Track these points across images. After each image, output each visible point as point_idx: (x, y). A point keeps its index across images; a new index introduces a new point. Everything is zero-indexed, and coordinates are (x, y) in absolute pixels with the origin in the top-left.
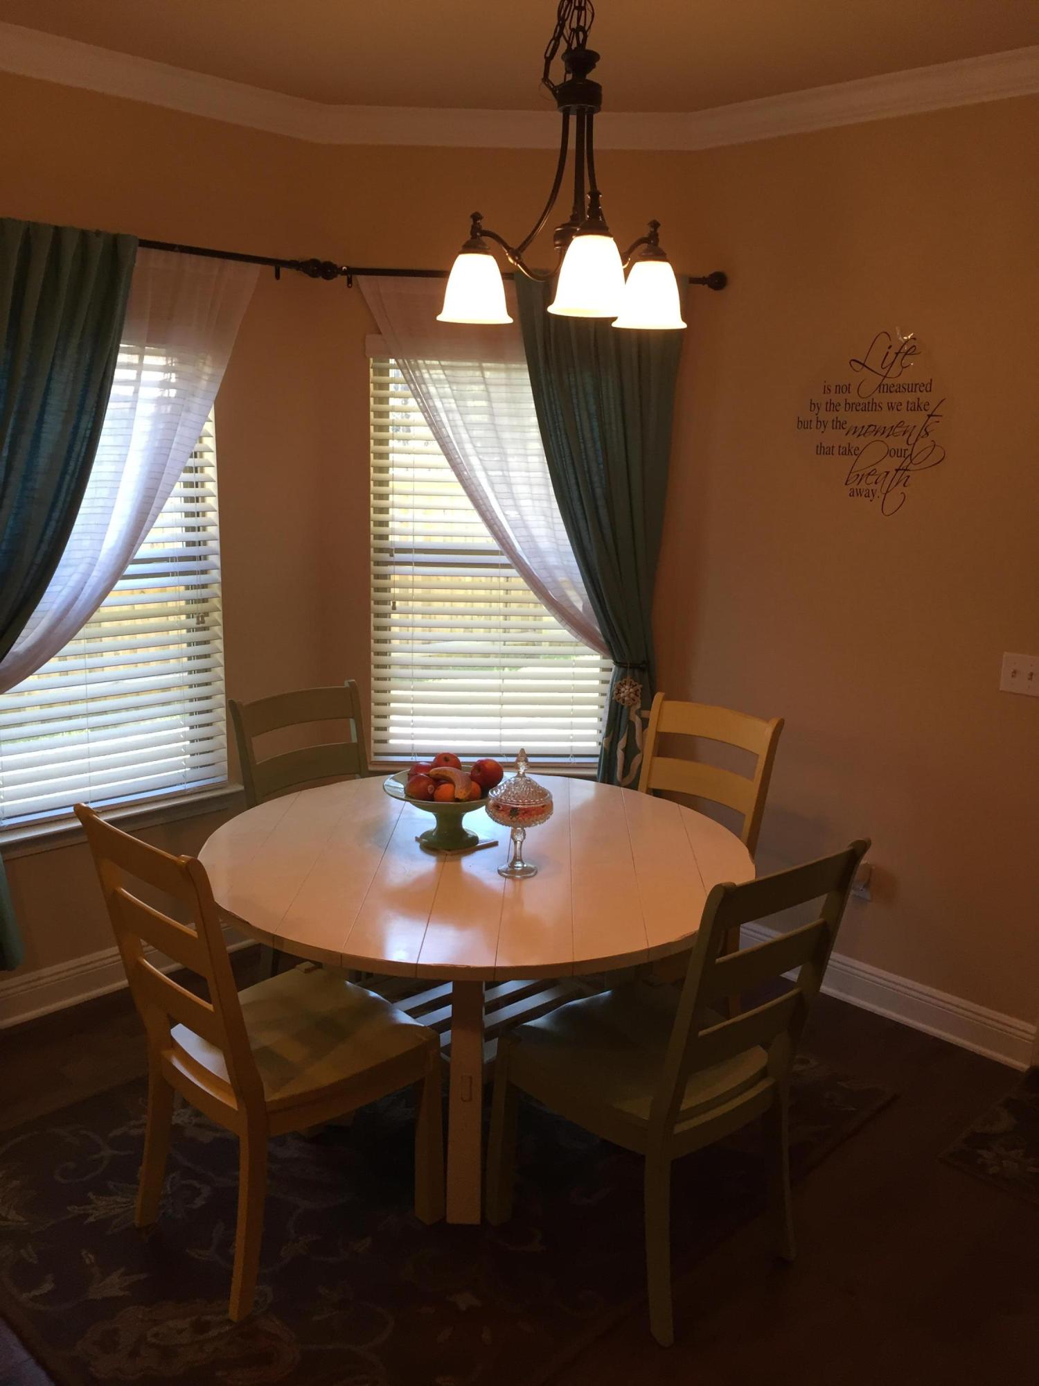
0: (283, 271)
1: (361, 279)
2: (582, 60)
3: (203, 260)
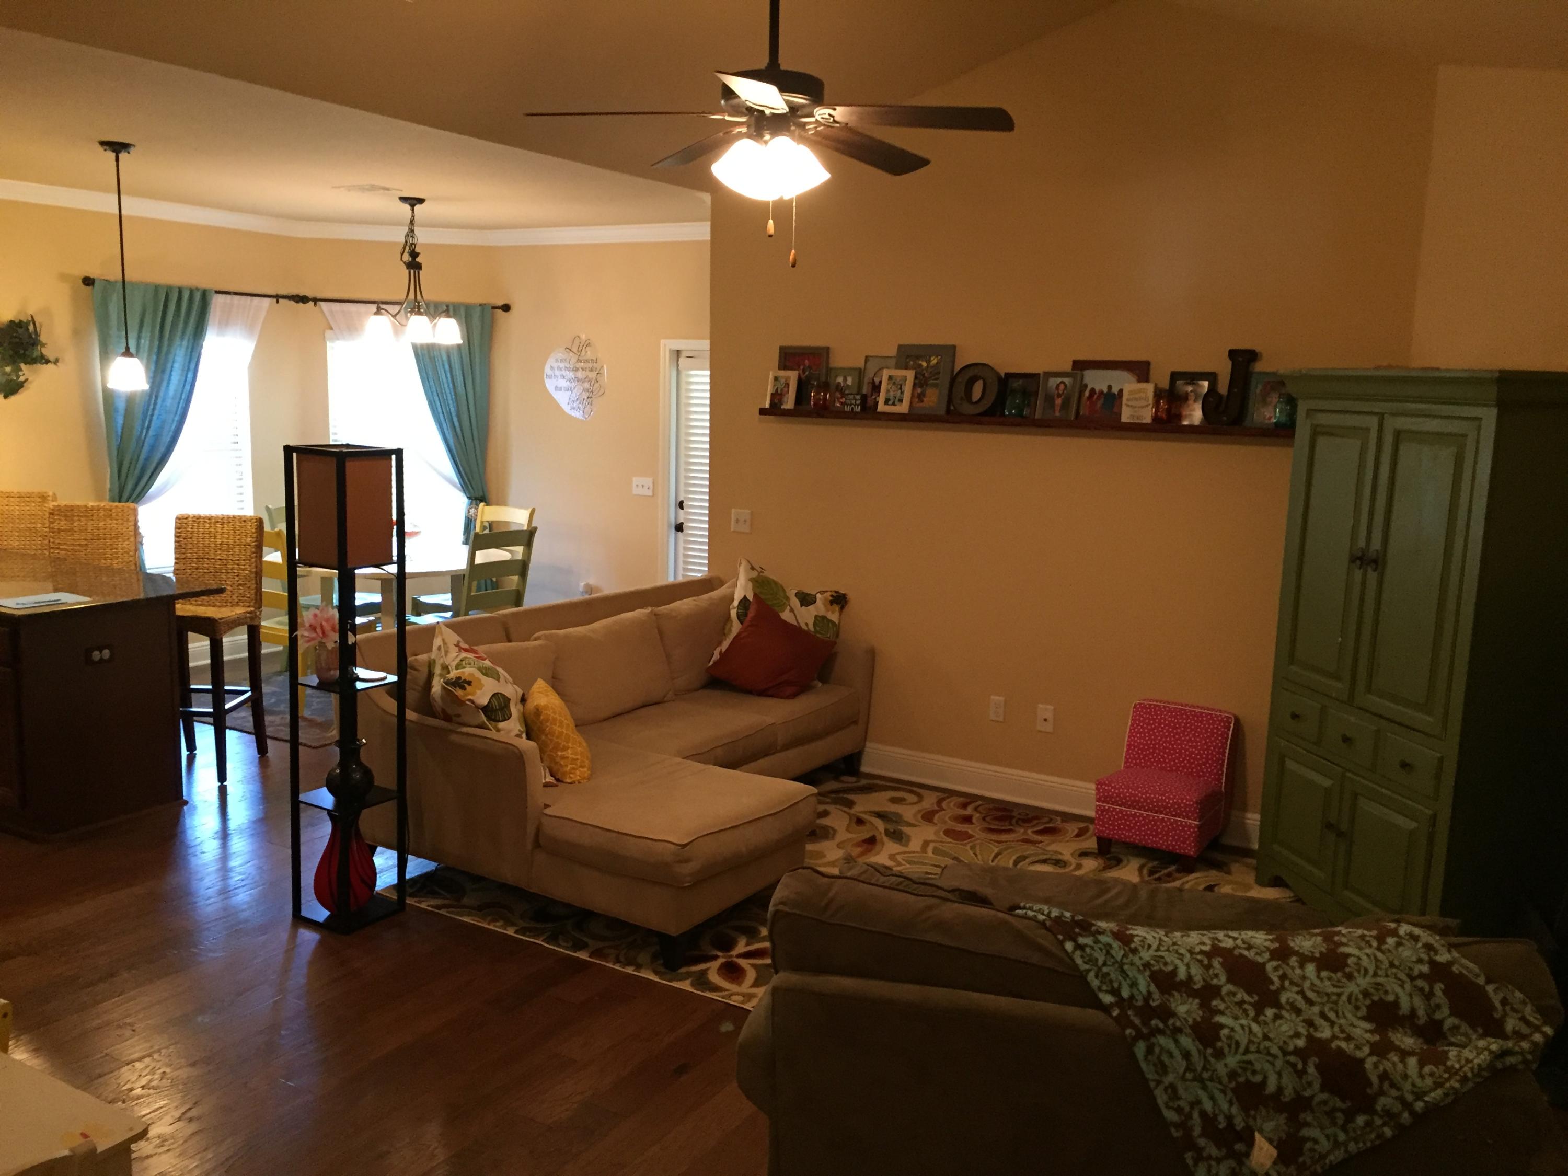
0: (280, 300)
1: (322, 304)
2: (414, 255)
3: (243, 298)
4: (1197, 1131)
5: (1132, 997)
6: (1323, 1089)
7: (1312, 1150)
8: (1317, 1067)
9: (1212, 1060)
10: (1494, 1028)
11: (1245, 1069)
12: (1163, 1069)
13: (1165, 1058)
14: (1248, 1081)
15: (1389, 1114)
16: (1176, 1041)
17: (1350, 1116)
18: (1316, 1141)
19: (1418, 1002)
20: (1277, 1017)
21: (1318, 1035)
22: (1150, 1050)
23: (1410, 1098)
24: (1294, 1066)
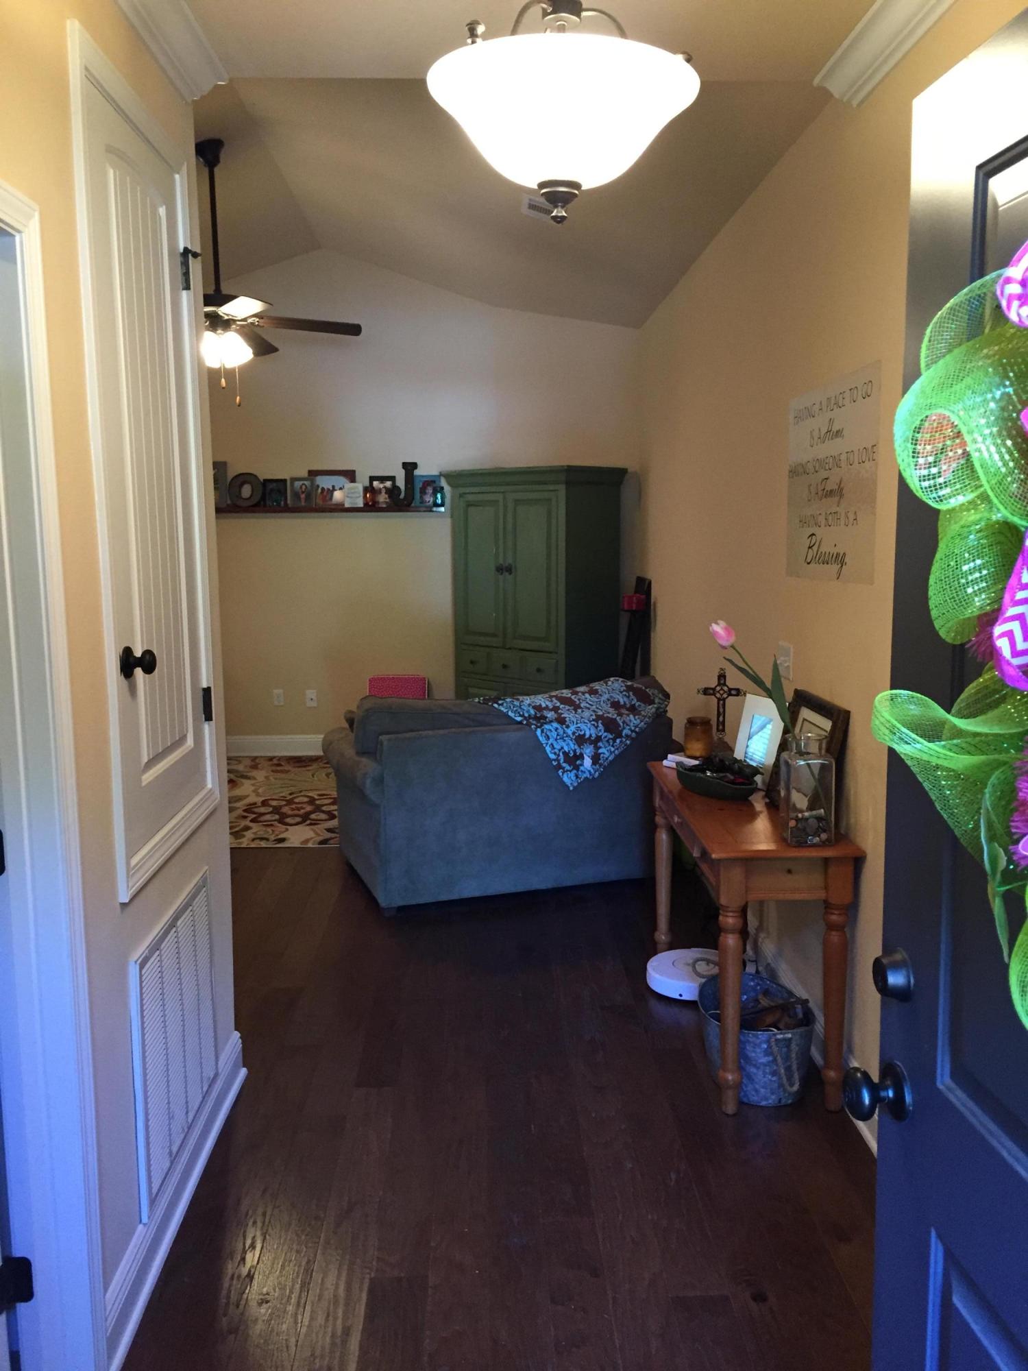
4: (562, 761)
5: (529, 715)
6: (605, 732)
7: (603, 757)
8: (602, 724)
9: (565, 729)
10: (652, 702)
11: (578, 730)
12: (548, 738)
13: (548, 733)
14: (579, 734)
15: (627, 736)
16: (552, 726)
17: (614, 740)
18: (604, 753)
19: (625, 699)
20: (583, 711)
21: (598, 714)
22: (542, 731)
23: (633, 728)
24: (594, 725)
